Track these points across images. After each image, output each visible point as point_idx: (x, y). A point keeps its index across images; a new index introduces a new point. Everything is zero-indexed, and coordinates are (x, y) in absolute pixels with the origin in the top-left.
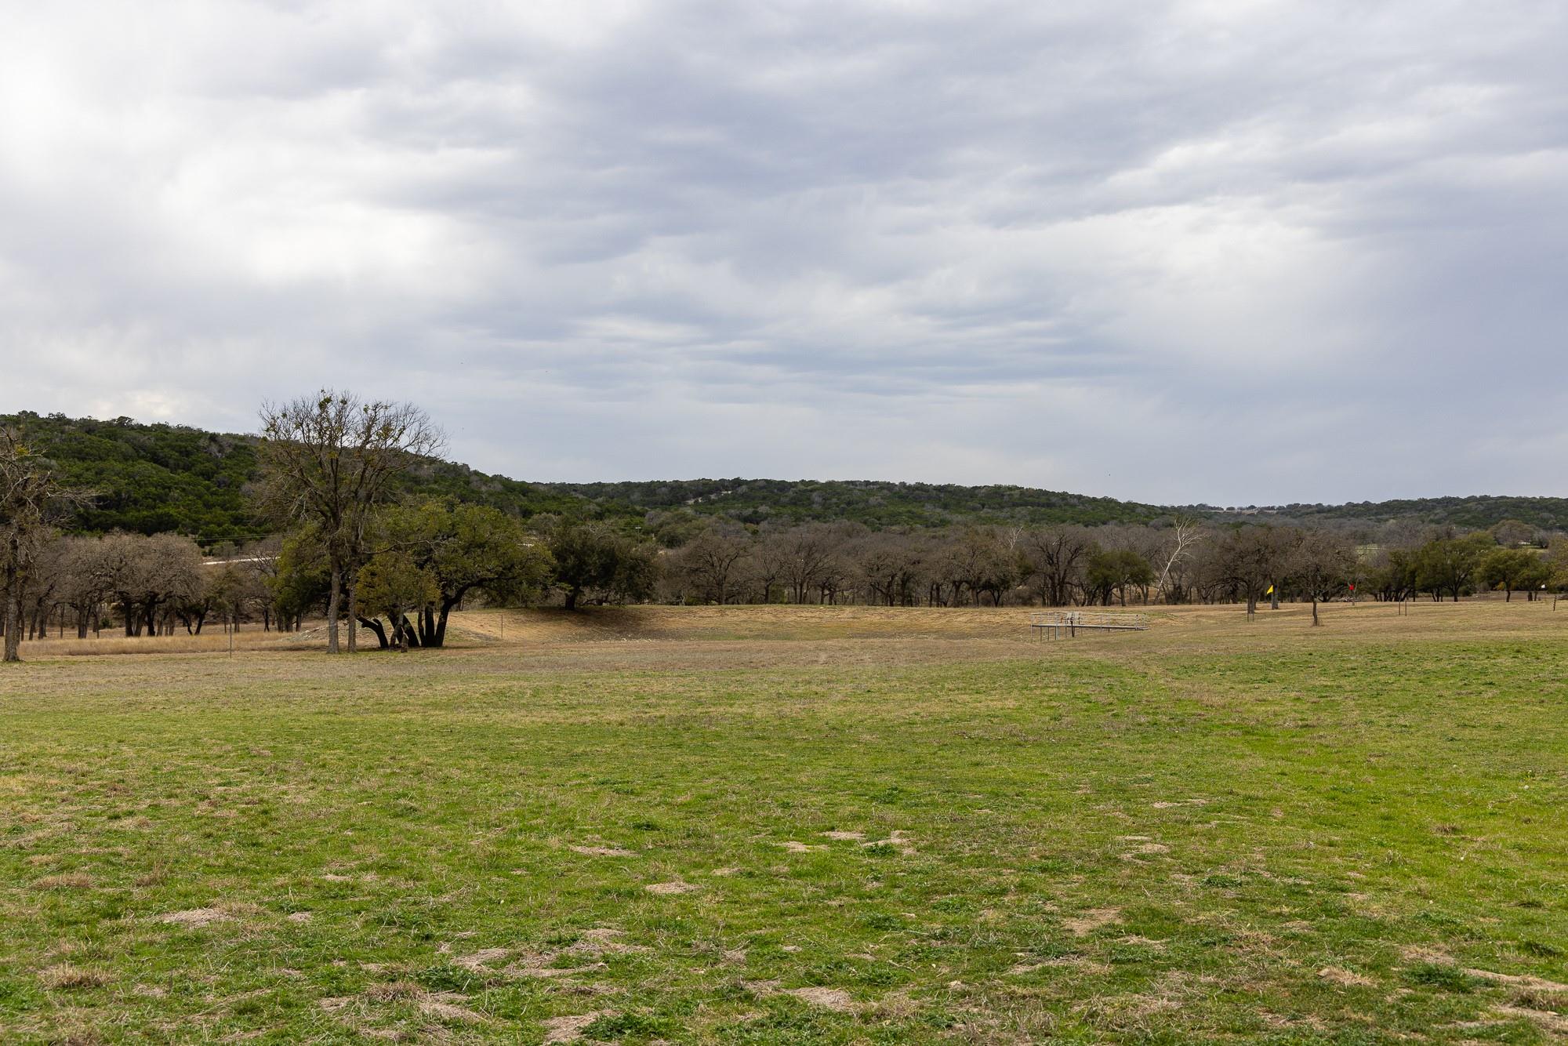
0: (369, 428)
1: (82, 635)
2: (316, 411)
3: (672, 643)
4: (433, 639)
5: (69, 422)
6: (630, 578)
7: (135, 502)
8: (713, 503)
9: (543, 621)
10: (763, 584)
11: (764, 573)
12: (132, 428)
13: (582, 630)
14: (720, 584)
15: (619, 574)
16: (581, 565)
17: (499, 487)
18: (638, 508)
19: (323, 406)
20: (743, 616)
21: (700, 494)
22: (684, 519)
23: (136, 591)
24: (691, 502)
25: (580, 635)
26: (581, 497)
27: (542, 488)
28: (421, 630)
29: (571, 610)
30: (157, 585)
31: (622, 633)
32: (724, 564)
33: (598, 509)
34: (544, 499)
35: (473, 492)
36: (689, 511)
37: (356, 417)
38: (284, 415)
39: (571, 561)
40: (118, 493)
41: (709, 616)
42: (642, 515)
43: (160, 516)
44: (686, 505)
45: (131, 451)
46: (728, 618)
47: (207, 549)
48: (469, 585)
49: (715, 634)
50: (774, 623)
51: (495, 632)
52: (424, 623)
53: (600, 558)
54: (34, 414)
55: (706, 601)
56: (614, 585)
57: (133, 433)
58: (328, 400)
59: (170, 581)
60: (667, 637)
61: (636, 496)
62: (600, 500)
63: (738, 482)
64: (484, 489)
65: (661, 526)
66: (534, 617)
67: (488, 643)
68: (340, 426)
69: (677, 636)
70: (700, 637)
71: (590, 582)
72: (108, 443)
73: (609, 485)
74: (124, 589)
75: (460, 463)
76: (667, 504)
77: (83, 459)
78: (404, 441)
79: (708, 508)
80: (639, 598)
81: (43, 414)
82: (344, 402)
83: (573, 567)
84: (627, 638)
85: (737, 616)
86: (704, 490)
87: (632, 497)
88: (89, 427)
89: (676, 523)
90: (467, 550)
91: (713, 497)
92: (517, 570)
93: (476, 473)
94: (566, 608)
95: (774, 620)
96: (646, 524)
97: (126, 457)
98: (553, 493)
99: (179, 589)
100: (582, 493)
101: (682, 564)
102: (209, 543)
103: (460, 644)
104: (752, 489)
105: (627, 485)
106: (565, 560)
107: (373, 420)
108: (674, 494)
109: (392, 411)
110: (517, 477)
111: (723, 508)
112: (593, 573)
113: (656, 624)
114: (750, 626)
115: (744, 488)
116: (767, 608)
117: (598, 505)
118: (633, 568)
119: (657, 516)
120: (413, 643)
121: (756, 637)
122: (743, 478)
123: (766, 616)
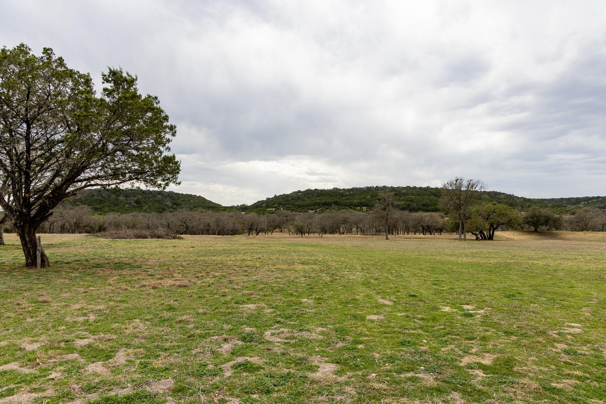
0: (469, 186)
1: (415, 234)
2: (455, 182)
3: (567, 242)
4: (491, 238)
5: (417, 188)
6: (554, 223)
7: (430, 205)
8: (590, 203)
9: (527, 234)
10: (602, 226)
11: (602, 223)
12: (430, 189)
13: (539, 237)
14: (586, 226)
15: (551, 222)
16: (538, 220)
17: (522, 200)
18: (565, 205)
19: (456, 181)
20: (592, 235)
21: (586, 201)
22: (580, 208)
23: (425, 225)
24: (583, 203)
25: (538, 238)
26: (547, 202)
27: (535, 200)
28: (487, 236)
29: (536, 232)
30: (429, 224)
31: (551, 238)
32: (588, 220)
33: (552, 205)
34: (535, 203)
35: (515, 201)
36: (581, 206)
37: (465, 183)
38: (448, 184)
39: (535, 219)
40: (427, 203)
41: (581, 234)
42: (566, 207)
43: (436, 208)
44: (581, 204)
45: (430, 194)
46: (586, 235)
47: (446, 215)
48: (500, 225)
49: (582, 240)
50: (603, 237)
51: (512, 237)
52: (488, 234)
53: (544, 218)
54: (409, 186)
55: (582, 230)
56: (549, 225)
57: (430, 190)
58: (458, 179)
59: (432, 223)
60: (566, 240)
61: (564, 202)
62: (553, 203)
63: (598, 197)
64: (518, 200)
65: (572, 209)
66: (524, 233)
67: (508, 239)
68: (461, 185)
69: (569, 240)
70: (577, 240)
71: (542, 224)
72: (425, 192)
73: (556, 199)
74: (422, 224)
75: (511, 194)
76: (574, 204)
77: (419, 196)
78: (477, 189)
79: (588, 204)
80: (557, 229)
81: (411, 186)
82: (461, 180)
83: (536, 220)
84: (553, 239)
85: (589, 235)
86: (587, 200)
87: (563, 202)
88: (421, 189)
89: (577, 209)
90: (498, 216)
91: (590, 201)
92: (513, 221)
93: (516, 196)
94: (534, 231)
95: (603, 236)
96: (567, 209)
97: (429, 195)
98: (538, 201)
99: (434, 224)
100: (547, 201)
101: (574, 220)
102: (447, 214)
103: (500, 240)
104: (603, 199)
105: (562, 199)
106: (533, 219)
107: (469, 184)
108: (577, 201)
109: (473, 182)
110: (527, 197)
111: (594, 205)
112: (542, 222)
113: (563, 236)
114: (595, 238)
115: (601, 199)
116: (600, 233)
117: (552, 204)
118: (555, 221)
119: (570, 207)
120: (485, 239)
121: (596, 241)
122: (600, 196)
123: (600, 235)
